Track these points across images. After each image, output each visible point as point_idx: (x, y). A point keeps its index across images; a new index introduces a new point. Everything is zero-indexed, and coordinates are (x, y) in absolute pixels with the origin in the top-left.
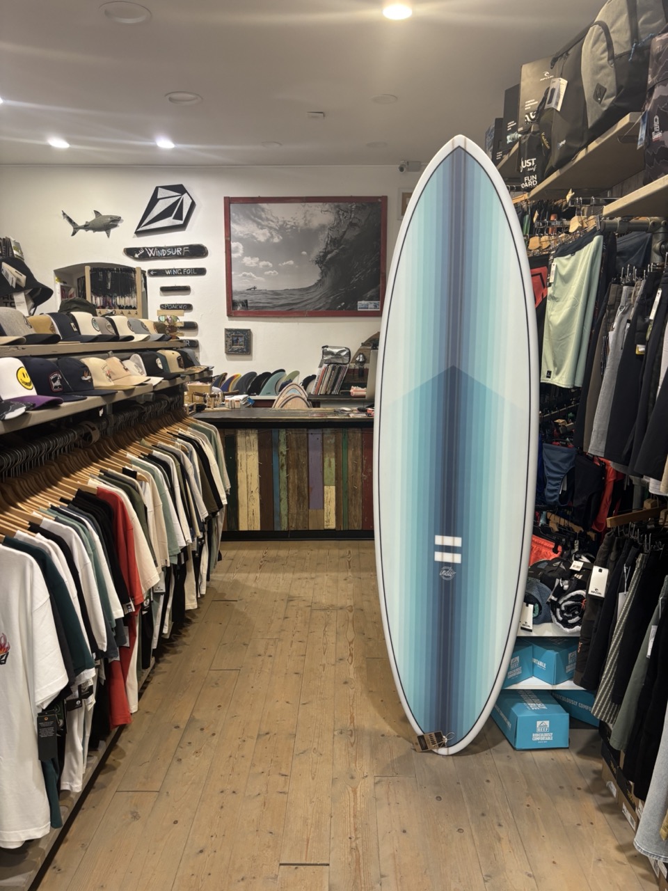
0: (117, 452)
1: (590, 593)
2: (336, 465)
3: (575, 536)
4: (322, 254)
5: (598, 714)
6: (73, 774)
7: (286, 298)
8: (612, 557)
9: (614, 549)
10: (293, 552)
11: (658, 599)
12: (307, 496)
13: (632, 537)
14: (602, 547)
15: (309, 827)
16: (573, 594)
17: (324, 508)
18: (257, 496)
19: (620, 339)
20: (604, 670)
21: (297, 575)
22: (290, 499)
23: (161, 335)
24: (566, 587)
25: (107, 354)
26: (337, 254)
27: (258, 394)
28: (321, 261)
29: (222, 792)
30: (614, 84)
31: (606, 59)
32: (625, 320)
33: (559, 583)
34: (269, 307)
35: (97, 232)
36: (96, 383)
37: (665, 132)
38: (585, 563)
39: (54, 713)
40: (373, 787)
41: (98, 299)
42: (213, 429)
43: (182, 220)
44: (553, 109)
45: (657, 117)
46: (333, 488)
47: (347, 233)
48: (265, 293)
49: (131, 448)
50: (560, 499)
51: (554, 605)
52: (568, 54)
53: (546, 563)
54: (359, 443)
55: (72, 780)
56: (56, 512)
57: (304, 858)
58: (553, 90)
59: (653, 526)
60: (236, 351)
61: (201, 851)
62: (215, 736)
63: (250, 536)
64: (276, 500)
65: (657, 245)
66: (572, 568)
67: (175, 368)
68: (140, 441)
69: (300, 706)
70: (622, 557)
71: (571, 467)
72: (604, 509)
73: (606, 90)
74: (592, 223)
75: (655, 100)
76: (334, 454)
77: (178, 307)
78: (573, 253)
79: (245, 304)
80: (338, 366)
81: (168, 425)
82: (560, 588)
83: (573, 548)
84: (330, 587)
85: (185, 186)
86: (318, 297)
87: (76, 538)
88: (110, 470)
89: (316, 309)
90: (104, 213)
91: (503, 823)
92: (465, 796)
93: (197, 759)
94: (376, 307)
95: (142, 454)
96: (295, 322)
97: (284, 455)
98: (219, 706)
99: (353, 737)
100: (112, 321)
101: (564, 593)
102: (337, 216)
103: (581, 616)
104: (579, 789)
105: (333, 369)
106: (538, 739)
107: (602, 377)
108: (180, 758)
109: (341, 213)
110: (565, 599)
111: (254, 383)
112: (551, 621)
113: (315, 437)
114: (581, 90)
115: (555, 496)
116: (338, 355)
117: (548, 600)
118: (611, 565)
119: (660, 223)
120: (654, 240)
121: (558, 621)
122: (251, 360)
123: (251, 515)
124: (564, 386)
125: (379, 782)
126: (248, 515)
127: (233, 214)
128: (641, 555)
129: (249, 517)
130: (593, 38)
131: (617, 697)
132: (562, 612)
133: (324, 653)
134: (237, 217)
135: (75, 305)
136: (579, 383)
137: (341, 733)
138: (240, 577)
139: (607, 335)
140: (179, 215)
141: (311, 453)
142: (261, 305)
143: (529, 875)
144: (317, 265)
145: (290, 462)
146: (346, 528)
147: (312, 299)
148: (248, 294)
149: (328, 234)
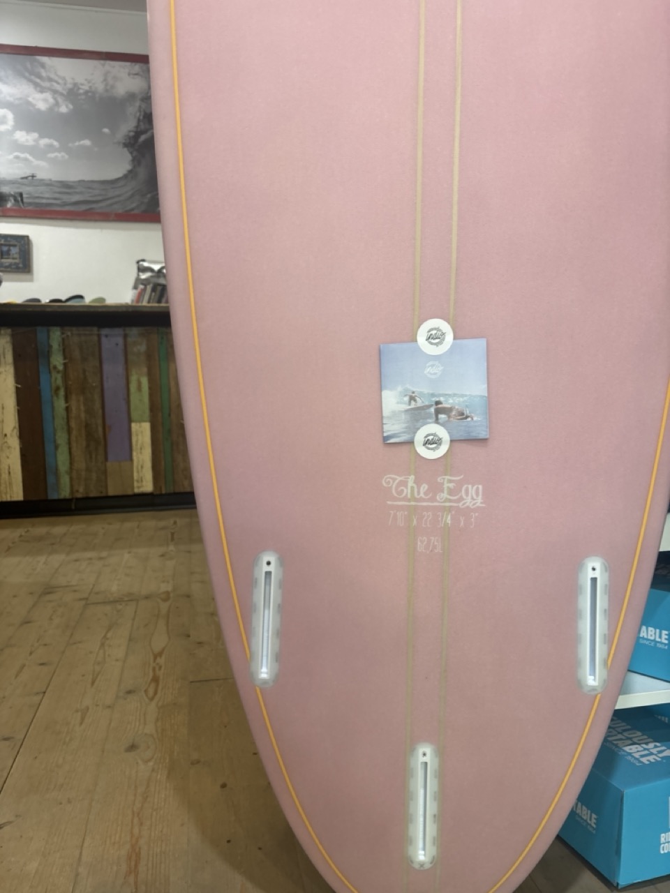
2: (149, 387)
4: (132, 134)
7: (81, 193)
10: (76, 528)
12: (102, 440)
17: (131, 459)
18: (15, 443)
21: (75, 556)
22: (74, 445)
28: (131, 144)
46: (146, 426)
48: (49, 184)
60: (6, 267)
64: (49, 448)
76: (145, 370)
79: (19, 198)
80: (160, 288)
84: (131, 568)
86: (130, 193)
96: (95, 228)
97: (58, 372)
105: (154, 290)
113: (112, 340)
116: (159, 272)
122: (31, 280)
123: (4, 474)
129: (4, 481)
141: (106, 367)
142: (44, 201)
144: (126, 149)
145: (70, 383)
146: (171, 490)
147: (119, 196)
148: (23, 184)
149: (140, 107)
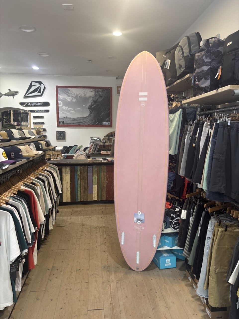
0: (27, 176)
1: (182, 218)
2: (97, 178)
3: (176, 200)
4: (90, 106)
5: (185, 255)
6: (18, 285)
8: (188, 206)
9: (188, 204)
10: (82, 209)
11: (201, 219)
12: (87, 189)
13: (193, 200)
14: (185, 204)
15: (96, 298)
16: (176, 219)
17: (93, 193)
18: (69, 190)
19: (188, 141)
20: (186, 241)
21: (85, 217)
22: (81, 190)
23: (39, 136)
24: (174, 217)
25: (24, 144)
26: (95, 106)
27: (68, 153)
28: (90, 108)
29: (66, 289)
30: (184, 64)
31: (182, 57)
32: (189, 136)
33: (172, 216)
34: (72, 123)
35: (9, 97)
36: (23, 154)
37: (199, 82)
38: (180, 209)
39: (16, 264)
40: (116, 284)
41: (16, 123)
42: (56, 167)
43: (41, 93)
44: (166, 68)
45: (197, 77)
46: (96, 186)
47: (99, 99)
48: (70, 119)
49: (31, 175)
50: (171, 189)
51: (171, 222)
52: (170, 52)
53: (168, 209)
54: (105, 171)
55: (18, 287)
56: (13, 198)
57: (95, 307)
58: (166, 63)
59: (199, 197)
60: (60, 139)
61: (61, 308)
62: (62, 272)
63: (67, 204)
64: (76, 191)
65: (198, 113)
66: (176, 210)
67: (44, 147)
68: (34, 172)
69: (90, 260)
70: (190, 207)
71: (174, 179)
72: (185, 192)
73: (182, 66)
74: (179, 105)
75: (196, 73)
76: (96, 174)
77: (39, 123)
78: (174, 113)
79: (63, 122)
80: (96, 144)
81: (41, 166)
82: (172, 217)
83: (176, 204)
84: (96, 220)
85: (42, 81)
86: (89, 120)
87: (21, 206)
88: (26, 183)
89: (88, 124)
90: (12, 90)
91: (157, 291)
92: (145, 284)
93: (57, 279)
94: (109, 124)
95: (35, 177)
96: (81, 129)
97: (79, 175)
98: (62, 262)
99: (108, 269)
100: (23, 132)
101: (174, 218)
102: (95, 93)
103: (179, 225)
104: (180, 280)
105: (95, 145)
106: (167, 265)
107: (183, 152)
108: (51, 279)
109: (96, 92)
110: (174, 220)
111: (67, 150)
112: (170, 228)
113: (90, 168)
114: (174, 64)
115: (170, 188)
116: (96, 140)
117: (169, 221)
118: (188, 209)
119: (198, 106)
120: (197, 111)
121: (172, 227)
122: (65, 141)
123: (67, 196)
124: (172, 154)
125: (118, 282)
126: (66, 196)
127: (59, 92)
128: (196, 206)
129: (67, 198)
130: (178, 50)
131: (190, 249)
132: (173, 225)
133: (96, 242)
134: (60, 93)
135: (9, 126)
136: (176, 153)
137: (104, 268)
138: (65, 218)
139: (185, 140)
140: (40, 92)
141: (89, 174)
142: (69, 123)
143: (166, 307)
144: (88, 110)
145: (81, 178)
146: (101, 200)
147: (87, 121)
148: (64, 119)
149: (92, 99)
